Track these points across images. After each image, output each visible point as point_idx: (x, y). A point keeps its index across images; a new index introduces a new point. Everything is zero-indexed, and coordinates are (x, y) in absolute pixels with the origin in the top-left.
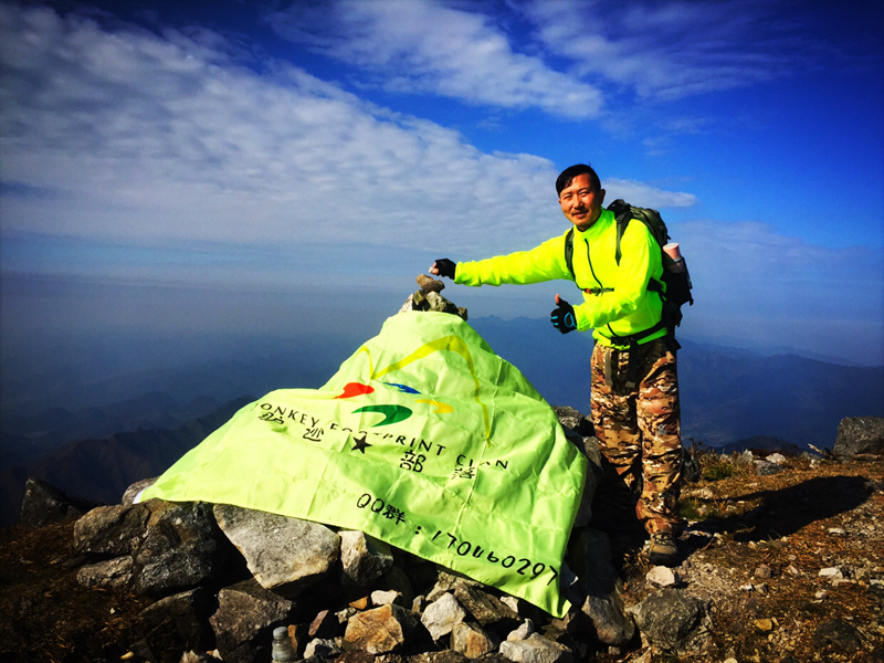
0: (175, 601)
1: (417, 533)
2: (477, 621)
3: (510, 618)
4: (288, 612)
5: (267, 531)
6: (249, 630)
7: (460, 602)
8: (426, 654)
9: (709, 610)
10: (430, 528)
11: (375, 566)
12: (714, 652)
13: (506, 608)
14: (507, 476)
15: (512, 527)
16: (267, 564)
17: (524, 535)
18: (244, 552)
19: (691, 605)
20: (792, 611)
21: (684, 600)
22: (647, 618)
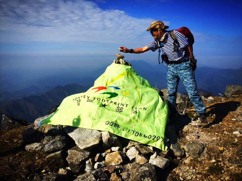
0: (56, 155)
1: (123, 131)
2: (142, 154)
3: (151, 152)
4: (89, 155)
5: (80, 133)
6: (78, 161)
7: (137, 149)
8: (129, 164)
9: (206, 146)
10: (127, 129)
11: (112, 140)
12: (209, 158)
13: (149, 150)
14: (146, 113)
15: (150, 127)
16: (81, 142)
17: (153, 129)
18: (74, 139)
19: (201, 145)
20: (229, 145)
21: (199, 144)
22: (189, 149)
